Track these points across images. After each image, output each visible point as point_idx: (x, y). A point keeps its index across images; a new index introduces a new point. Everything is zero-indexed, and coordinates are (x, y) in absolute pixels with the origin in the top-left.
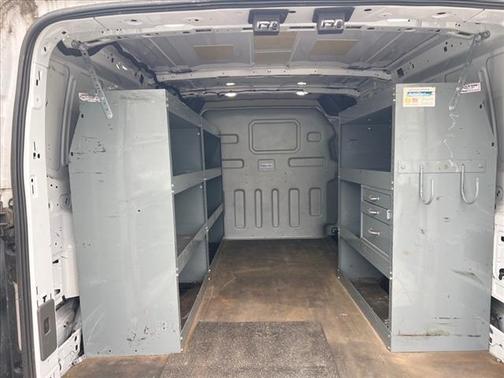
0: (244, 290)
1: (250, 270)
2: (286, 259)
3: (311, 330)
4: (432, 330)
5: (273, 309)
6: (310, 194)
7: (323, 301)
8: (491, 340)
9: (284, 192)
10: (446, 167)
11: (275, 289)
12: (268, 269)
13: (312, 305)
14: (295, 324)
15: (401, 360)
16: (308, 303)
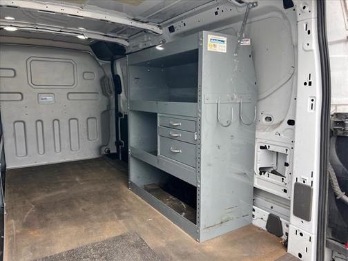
0: (48, 216)
1: (47, 195)
2: (78, 179)
3: (132, 242)
4: (224, 219)
5: (87, 230)
6: (87, 123)
7: (127, 211)
8: (253, 216)
9: (64, 122)
10: (232, 99)
11: (81, 209)
12: (64, 191)
13: (120, 217)
14: (116, 239)
15: (210, 248)
16: (116, 217)
